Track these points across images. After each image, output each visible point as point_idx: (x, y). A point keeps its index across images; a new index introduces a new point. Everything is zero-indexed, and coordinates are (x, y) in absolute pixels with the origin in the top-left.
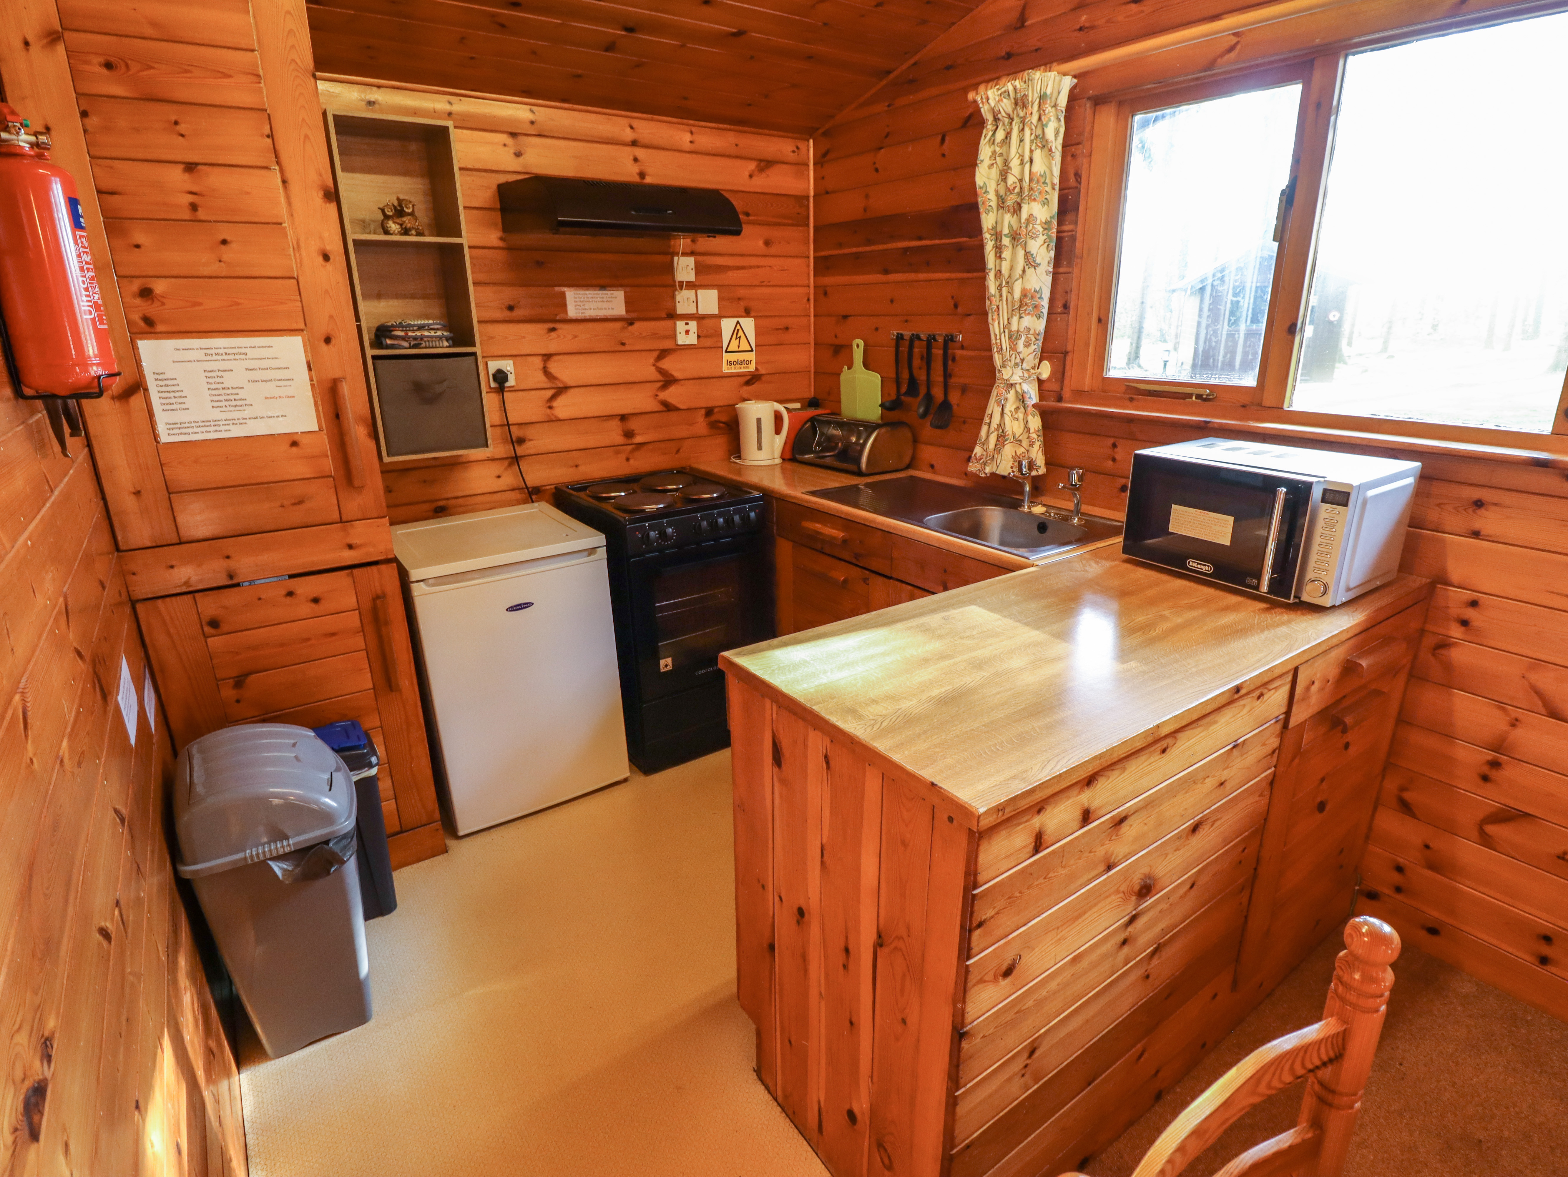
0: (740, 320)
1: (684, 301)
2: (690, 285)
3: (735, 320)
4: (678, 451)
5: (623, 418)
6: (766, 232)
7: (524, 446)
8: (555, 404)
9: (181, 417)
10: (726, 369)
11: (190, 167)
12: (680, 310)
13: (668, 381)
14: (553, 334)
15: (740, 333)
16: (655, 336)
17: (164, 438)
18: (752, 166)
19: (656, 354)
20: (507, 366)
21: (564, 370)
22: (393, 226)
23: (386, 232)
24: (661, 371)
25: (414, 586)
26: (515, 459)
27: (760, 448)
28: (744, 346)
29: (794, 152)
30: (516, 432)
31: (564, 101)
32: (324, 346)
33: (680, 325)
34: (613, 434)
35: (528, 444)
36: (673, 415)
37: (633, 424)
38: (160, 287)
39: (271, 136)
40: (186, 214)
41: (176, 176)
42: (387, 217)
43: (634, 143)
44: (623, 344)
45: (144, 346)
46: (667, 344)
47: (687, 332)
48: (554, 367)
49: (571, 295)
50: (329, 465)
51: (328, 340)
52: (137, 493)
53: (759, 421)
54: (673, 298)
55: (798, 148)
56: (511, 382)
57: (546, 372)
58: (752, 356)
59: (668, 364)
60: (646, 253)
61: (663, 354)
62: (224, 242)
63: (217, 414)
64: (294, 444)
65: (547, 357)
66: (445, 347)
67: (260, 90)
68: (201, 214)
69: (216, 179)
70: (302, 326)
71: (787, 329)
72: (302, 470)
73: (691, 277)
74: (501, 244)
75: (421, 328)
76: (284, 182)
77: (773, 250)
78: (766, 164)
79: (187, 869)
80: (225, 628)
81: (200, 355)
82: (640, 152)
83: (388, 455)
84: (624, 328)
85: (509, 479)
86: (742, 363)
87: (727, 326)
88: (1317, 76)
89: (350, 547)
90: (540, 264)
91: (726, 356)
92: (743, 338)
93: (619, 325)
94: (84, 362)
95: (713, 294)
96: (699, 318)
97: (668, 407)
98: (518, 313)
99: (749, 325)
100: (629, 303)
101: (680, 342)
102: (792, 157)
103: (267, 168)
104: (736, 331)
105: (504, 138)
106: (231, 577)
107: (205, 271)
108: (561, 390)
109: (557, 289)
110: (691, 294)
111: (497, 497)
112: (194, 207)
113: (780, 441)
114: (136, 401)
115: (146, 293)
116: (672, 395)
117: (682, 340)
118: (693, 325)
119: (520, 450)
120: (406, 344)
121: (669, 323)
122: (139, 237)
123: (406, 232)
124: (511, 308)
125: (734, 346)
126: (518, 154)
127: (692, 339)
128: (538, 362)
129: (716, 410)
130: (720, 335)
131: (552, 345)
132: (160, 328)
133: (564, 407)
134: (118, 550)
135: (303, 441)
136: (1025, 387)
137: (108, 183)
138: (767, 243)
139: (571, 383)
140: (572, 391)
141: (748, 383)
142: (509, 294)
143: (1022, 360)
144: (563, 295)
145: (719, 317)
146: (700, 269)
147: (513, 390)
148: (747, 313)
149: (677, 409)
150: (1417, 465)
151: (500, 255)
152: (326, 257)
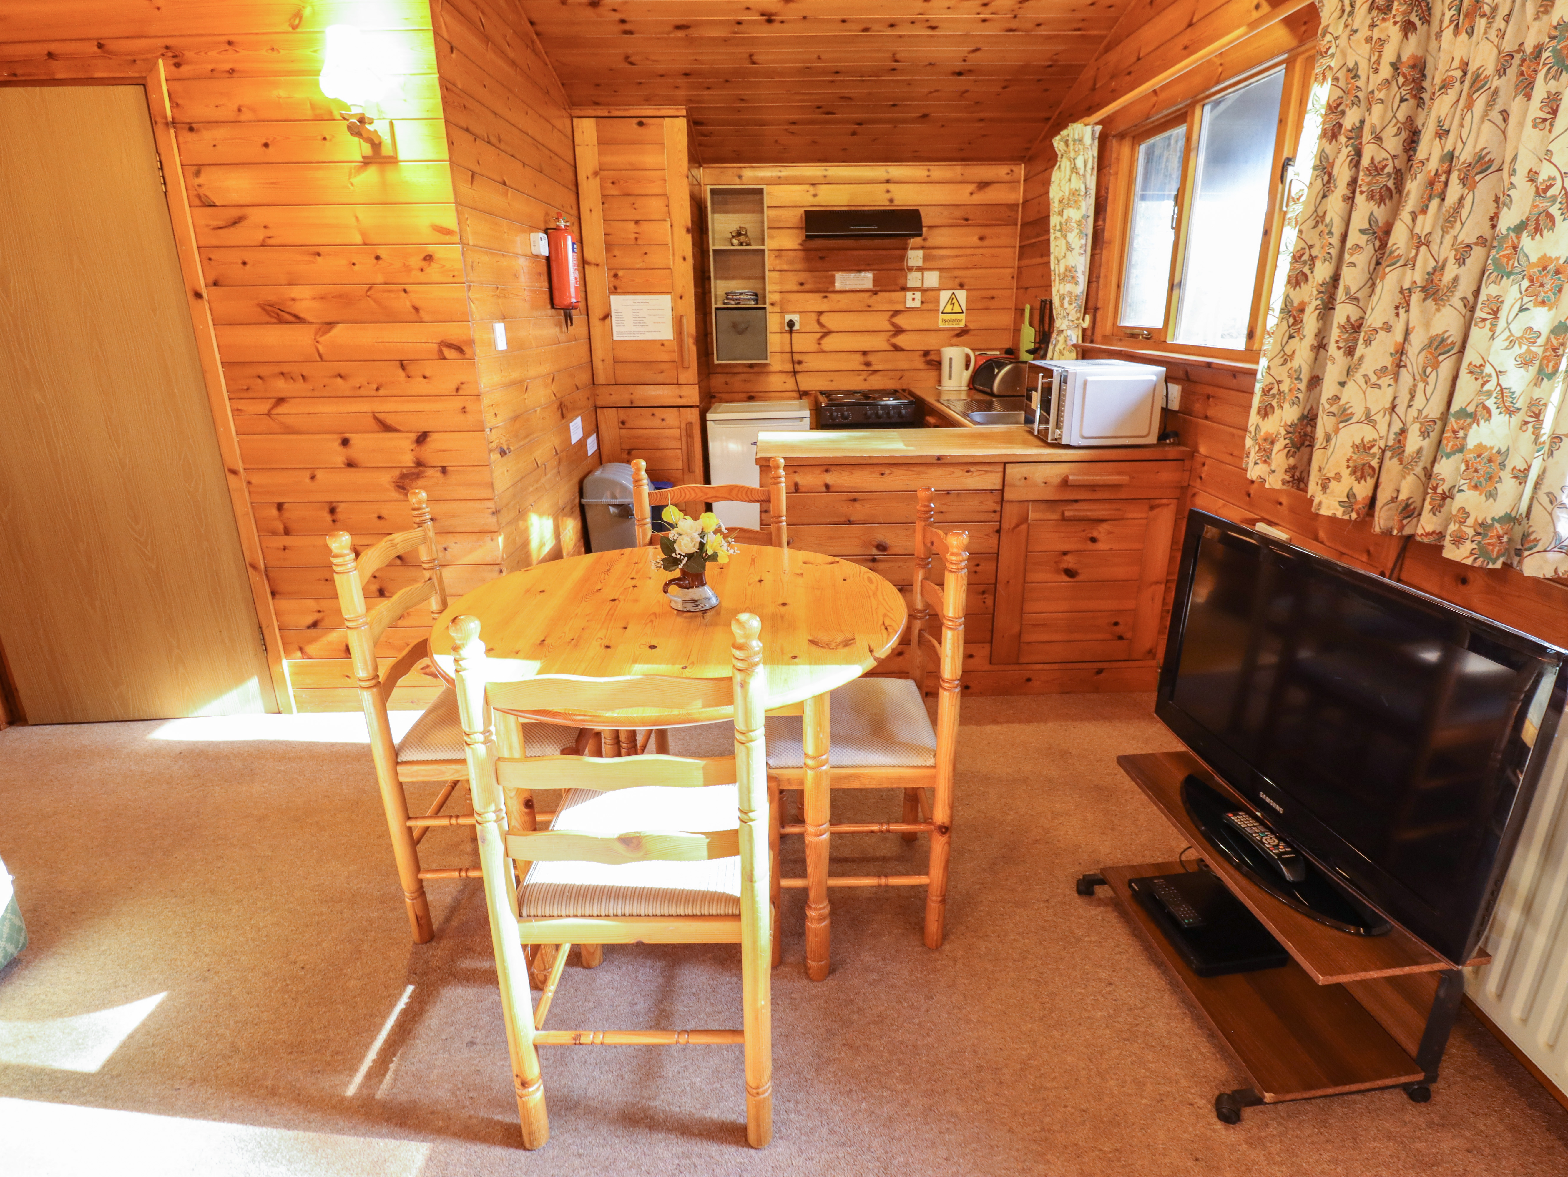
0: (955, 292)
1: (913, 279)
2: (920, 269)
3: (951, 292)
4: (901, 378)
5: (865, 353)
6: (980, 231)
7: (802, 366)
8: (823, 342)
9: (622, 329)
10: (941, 325)
11: (637, 222)
12: (910, 285)
13: (899, 331)
14: (825, 300)
15: (955, 300)
16: (891, 302)
17: (615, 338)
18: (972, 187)
19: (891, 313)
20: (796, 318)
21: (829, 321)
22: (735, 241)
23: (732, 245)
24: (893, 324)
25: (708, 423)
26: (795, 373)
27: (950, 377)
28: (957, 309)
29: (1008, 174)
30: (797, 357)
31: (844, 162)
32: (679, 300)
33: (909, 295)
34: (856, 362)
35: (804, 365)
36: (899, 354)
37: (871, 358)
38: (620, 273)
39: (667, 206)
40: (633, 242)
41: (631, 226)
42: (733, 237)
43: (888, 181)
44: (869, 306)
45: (613, 298)
46: (899, 307)
47: (914, 299)
48: (824, 319)
49: (839, 276)
50: (675, 356)
51: (681, 297)
52: (603, 360)
53: (951, 359)
54: (906, 277)
55: (1012, 171)
56: (797, 327)
57: (819, 322)
58: (963, 317)
59: (899, 320)
60: (890, 249)
61: (896, 313)
62: (646, 254)
63: (635, 329)
64: (663, 345)
65: (820, 313)
66: (752, 304)
67: (665, 187)
68: (639, 242)
69: (645, 227)
70: (671, 290)
71: (993, 298)
72: (665, 357)
73: (920, 263)
74: (800, 247)
75: (741, 294)
76: (671, 226)
77: (986, 243)
78: (983, 185)
79: (584, 501)
80: (627, 426)
81: (630, 302)
82: (890, 187)
83: (717, 360)
84: (871, 296)
85: (790, 384)
86: (954, 321)
87: (945, 296)
88: (1189, 119)
89: (680, 397)
90: (822, 258)
91: (942, 316)
92: (956, 304)
93: (868, 294)
94: (570, 297)
95: (936, 274)
96: (923, 290)
97: (897, 348)
98: (807, 287)
99: (962, 295)
100: (876, 281)
101: (908, 306)
102: (1008, 178)
103: (665, 220)
104: (951, 299)
105: (807, 187)
106: (632, 403)
107: (638, 266)
108: (827, 333)
109: (831, 273)
110: (919, 274)
111: (783, 394)
112: (636, 239)
113: (967, 375)
114: (607, 321)
115: (616, 276)
116: (900, 340)
117: (910, 304)
118: (918, 295)
119: (798, 368)
120: (733, 302)
121: (902, 293)
122: (616, 253)
123: (741, 244)
124: (802, 284)
125: (949, 309)
126: (815, 195)
127: (917, 304)
128: (814, 316)
129: (932, 352)
130: (938, 302)
131: (824, 306)
132: (619, 290)
133: (829, 343)
134: (594, 384)
135: (666, 343)
136: (1069, 332)
137: (609, 231)
138: (981, 238)
139: (833, 329)
140: (833, 335)
141: (958, 335)
142: (802, 276)
143: (1068, 314)
144: (833, 277)
145: (939, 289)
146: (926, 259)
147: (798, 332)
148: (961, 286)
149: (903, 350)
150: (1164, 369)
151: (801, 254)
152: (684, 259)
